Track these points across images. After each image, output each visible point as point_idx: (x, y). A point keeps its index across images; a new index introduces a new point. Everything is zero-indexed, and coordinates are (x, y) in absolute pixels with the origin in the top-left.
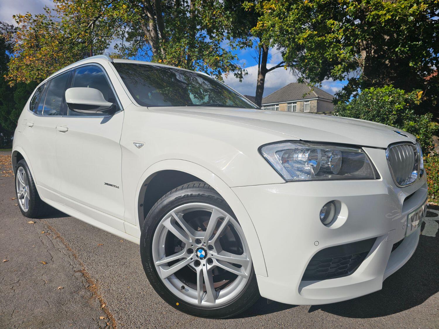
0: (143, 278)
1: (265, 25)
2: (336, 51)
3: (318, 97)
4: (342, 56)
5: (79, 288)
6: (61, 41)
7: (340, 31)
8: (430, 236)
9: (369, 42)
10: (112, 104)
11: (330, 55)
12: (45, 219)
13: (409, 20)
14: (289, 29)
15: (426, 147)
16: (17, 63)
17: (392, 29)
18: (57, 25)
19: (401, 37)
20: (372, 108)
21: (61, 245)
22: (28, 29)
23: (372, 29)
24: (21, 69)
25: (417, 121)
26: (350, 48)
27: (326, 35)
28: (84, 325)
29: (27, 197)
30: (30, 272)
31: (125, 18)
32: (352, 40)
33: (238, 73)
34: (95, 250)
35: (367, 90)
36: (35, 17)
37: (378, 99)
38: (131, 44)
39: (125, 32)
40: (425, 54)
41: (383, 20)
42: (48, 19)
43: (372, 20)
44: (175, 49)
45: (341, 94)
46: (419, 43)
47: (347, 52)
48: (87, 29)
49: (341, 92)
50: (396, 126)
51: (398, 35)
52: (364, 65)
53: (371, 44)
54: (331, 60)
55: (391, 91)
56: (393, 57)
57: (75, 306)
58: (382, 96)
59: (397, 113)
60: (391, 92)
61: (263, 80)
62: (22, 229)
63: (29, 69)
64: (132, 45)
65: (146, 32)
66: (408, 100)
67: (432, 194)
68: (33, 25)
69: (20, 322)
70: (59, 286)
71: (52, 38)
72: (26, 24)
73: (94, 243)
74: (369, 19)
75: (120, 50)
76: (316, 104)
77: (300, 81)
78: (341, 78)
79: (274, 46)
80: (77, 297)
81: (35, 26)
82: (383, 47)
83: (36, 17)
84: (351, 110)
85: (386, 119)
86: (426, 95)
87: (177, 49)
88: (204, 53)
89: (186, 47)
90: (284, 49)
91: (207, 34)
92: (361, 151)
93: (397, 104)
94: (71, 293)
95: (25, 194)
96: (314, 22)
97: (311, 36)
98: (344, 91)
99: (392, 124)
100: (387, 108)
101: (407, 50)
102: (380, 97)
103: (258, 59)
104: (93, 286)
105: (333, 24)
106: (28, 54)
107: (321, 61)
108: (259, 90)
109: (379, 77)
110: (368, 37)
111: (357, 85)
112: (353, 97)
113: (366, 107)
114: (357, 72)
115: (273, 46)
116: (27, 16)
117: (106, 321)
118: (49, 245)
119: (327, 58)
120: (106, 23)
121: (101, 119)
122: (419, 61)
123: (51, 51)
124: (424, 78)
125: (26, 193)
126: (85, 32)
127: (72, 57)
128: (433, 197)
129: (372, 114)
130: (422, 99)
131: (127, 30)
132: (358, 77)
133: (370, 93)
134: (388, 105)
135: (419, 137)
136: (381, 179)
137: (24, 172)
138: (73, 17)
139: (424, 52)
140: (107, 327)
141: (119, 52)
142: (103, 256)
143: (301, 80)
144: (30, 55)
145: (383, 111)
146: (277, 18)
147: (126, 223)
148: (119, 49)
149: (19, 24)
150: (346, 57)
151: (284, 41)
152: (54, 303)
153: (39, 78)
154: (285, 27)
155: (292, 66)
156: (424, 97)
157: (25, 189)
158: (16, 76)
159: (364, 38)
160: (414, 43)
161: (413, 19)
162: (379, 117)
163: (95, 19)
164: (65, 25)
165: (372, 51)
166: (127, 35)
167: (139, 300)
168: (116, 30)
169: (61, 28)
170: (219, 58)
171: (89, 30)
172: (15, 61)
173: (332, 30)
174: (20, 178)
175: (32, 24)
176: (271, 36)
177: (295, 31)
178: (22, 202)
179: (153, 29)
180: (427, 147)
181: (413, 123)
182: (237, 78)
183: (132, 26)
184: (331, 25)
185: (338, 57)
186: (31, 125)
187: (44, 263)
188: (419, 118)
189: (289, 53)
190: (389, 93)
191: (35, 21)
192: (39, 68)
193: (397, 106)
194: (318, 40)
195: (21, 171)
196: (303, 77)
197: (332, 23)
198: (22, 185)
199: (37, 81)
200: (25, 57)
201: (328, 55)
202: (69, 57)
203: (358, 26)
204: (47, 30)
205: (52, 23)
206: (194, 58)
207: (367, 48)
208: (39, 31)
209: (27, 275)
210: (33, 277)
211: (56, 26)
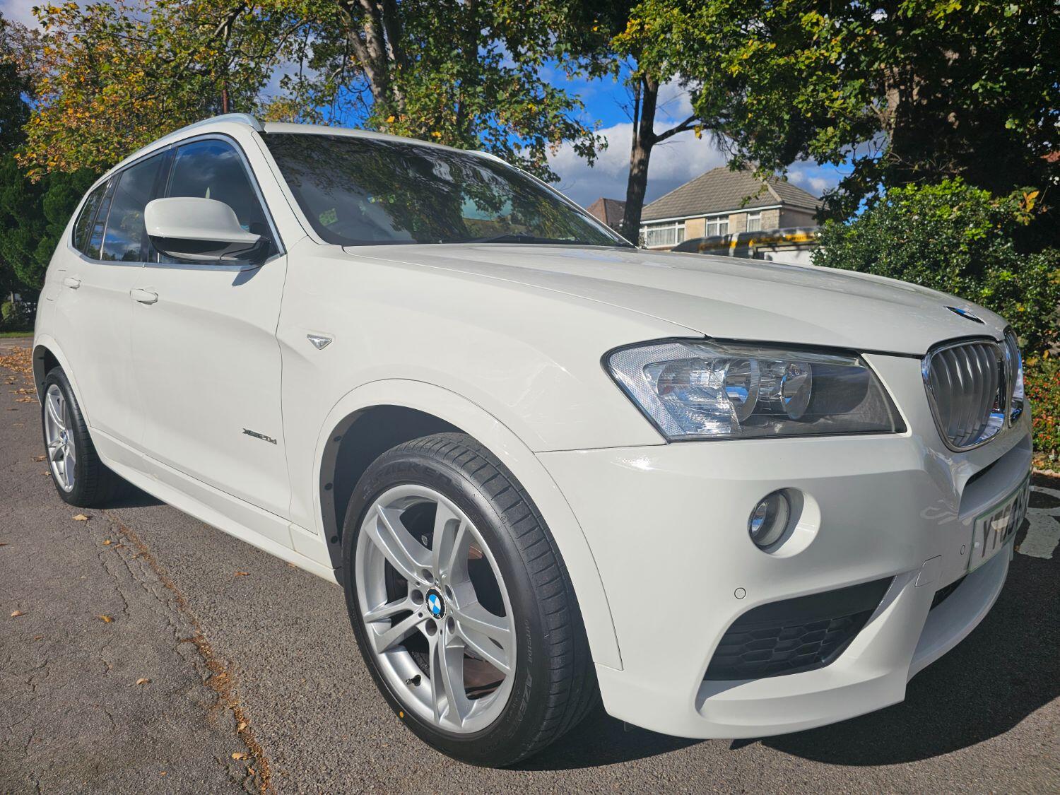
0: (339, 659)
1: (646, 27)
2: (822, 92)
3: (783, 203)
4: (837, 104)
5: (187, 682)
6: (152, 69)
7: (833, 43)
8: (1038, 556)
9: (908, 67)
10: (258, 237)
11: (808, 102)
12: (115, 510)
13: (1008, 14)
14: (708, 37)
15: (1039, 334)
16: (46, 124)
17: (965, 35)
18: (139, 31)
19: (986, 56)
20: (907, 237)
21: (150, 575)
22: (71, 40)
23: (914, 34)
24: (57, 140)
25: (1021, 268)
26: (858, 83)
27: (798, 52)
28: (194, 773)
29: (69, 458)
30: (73, 641)
31: (303, 12)
32: (863, 65)
33: (582, 144)
34: (228, 586)
35: (897, 190)
36: (87, 10)
37: (925, 215)
38: (320, 75)
39: (305, 45)
40: (1047, 98)
41: (942, 14)
42: (118, 14)
43: (914, 13)
44: (427, 88)
45: (835, 198)
46: (1031, 69)
47: (851, 93)
48: (213, 40)
49: (836, 192)
50: (967, 281)
51: (981, 50)
52: (893, 126)
53: (913, 72)
54: (809, 115)
55: (959, 193)
56: (965, 106)
57: (174, 727)
58: (934, 206)
59: (970, 249)
60: (957, 195)
61: (644, 163)
62: (57, 534)
63: (74, 140)
64: (323, 77)
65: (357, 46)
66: (999, 216)
67: (1051, 451)
68: (82, 30)
69: (45, 766)
70: (140, 676)
71: (128, 62)
72: (65, 27)
73: (227, 569)
74: (905, 12)
75: (294, 88)
76: (778, 219)
77: (736, 165)
78: (837, 158)
79: (670, 79)
80: (183, 705)
81: (87, 32)
82: (943, 80)
83: (90, 12)
84: (857, 242)
85: (944, 265)
86: (1046, 202)
87: (430, 87)
88: (498, 95)
89: (453, 82)
90: (698, 85)
91: (507, 49)
92: (860, 363)
93: (971, 225)
94: (168, 695)
95: (65, 449)
96: (771, 17)
97: (760, 56)
98: (843, 190)
99: (958, 275)
100: (944, 236)
101: (1001, 87)
102: (930, 210)
103: (634, 111)
104: (221, 676)
105: (817, 23)
106: (72, 103)
107: (787, 117)
108: (636, 188)
109: (930, 155)
110: (902, 56)
111: (876, 175)
112: (866, 204)
113: (893, 235)
114: (875, 143)
115: (667, 80)
116: (67, 8)
117: (247, 763)
118: (120, 573)
119: (800, 109)
120: (259, 23)
121: (233, 274)
122: (1031, 117)
123: (126, 95)
124: (1045, 157)
125: (68, 448)
126: (208, 46)
127: (178, 108)
128: (1052, 457)
129: (907, 252)
130: (1034, 211)
131: (311, 39)
132: (879, 155)
133: (906, 198)
134: (949, 229)
135: (1022, 309)
136: (909, 433)
137: (61, 397)
138: (178, 11)
139: (1045, 93)
140: (249, 779)
141: (291, 93)
142: (247, 602)
143: (738, 164)
144: (78, 104)
145: (935, 245)
146: (676, 11)
147: (294, 527)
148: (291, 87)
149: (48, 28)
150: (847, 108)
151: (695, 66)
152: (126, 719)
153: (99, 162)
154: (697, 32)
155: (716, 127)
156: (1040, 205)
157: (65, 438)
158: (46, 156)
159: (893, 60)
160: (1019, 70)
161: (1017, 12)
162: (924, 260)
163: (232, 14)
164: (159, 31)
165: (915, 92)
166: (311, 54)
167: (327, 714)
168: (285, 40)
169: (150, 36)
170: (535, 108)
171: (218, 42)
172: (41, 121)
173: (815, 38)
174: (53, 412)
175: (79, 29)
176: (661, 56)
177: (722, 39)
178: (60, 467)
179: (374, 37)
180: (1042, 332)
181: (1009, 273)
182: (582, 156)
183: (323, 30)
184: (812, 27)
185: (828, 106)
186: (75, 283)
187: (107, 620)
188: (1026, 259)
189: (707, 96)
190: (951, 198)
191: (86, 20)
192: (99, 138)
193: (970, 231)
194: (778, 65)
195: (54, 394)
196: (744, 156)
197: (815, 20)
198: (59, 428)
199: (94, 169)
200: (66, 110)
201: (802, 102)
202: (170, 110)
203: (878, 27)
204: (116, 43)
205: (129, 26)
206: (472, 111)
207: (903, 82)
208: (96, 45)
209: (67, 649)
210: (80, 655)
211: (137, 32)
